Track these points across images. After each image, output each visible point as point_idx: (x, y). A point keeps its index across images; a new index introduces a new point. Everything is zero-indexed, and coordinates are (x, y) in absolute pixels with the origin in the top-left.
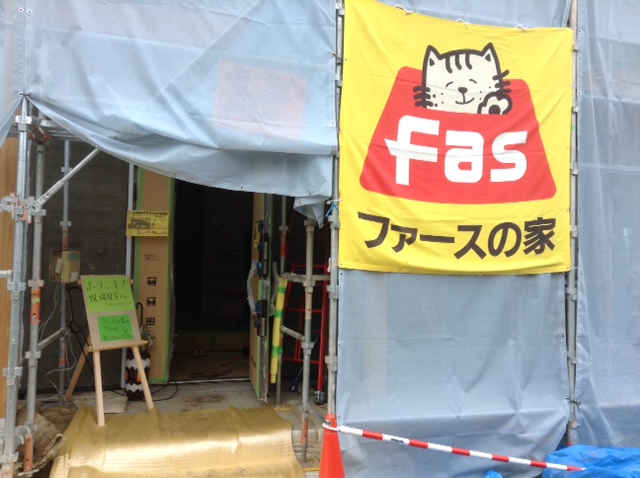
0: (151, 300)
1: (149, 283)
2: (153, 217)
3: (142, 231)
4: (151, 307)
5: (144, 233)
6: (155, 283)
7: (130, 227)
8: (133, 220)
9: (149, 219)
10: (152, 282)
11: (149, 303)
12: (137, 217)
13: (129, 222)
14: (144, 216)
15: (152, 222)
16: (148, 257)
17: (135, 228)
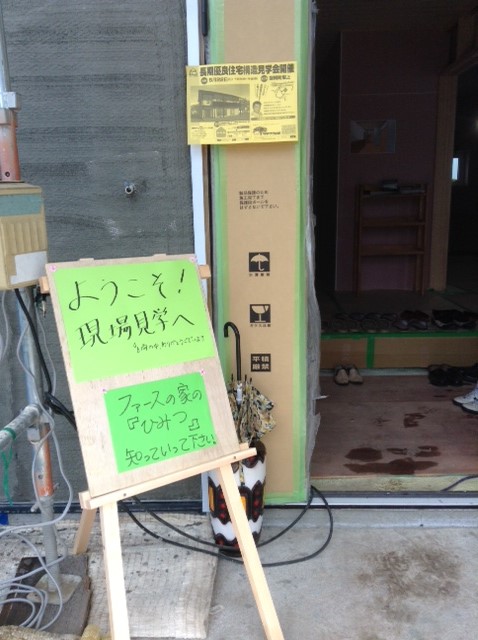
0: (260, 310)
1: (253, 267)
2: (253, 81)
3: (228, 127)
4: (260, 328)
5: (234, 133)
6: (266, 266)
7: (197, 118)
8: (203, 94)
9: (245, 87)
10: (259, 266)
11: (254, 317)
12: (213, 84)
13: (192, 100)
14: (233, 80)
15: (252, 99)
16: (247, 199)
17: (209, 118)
